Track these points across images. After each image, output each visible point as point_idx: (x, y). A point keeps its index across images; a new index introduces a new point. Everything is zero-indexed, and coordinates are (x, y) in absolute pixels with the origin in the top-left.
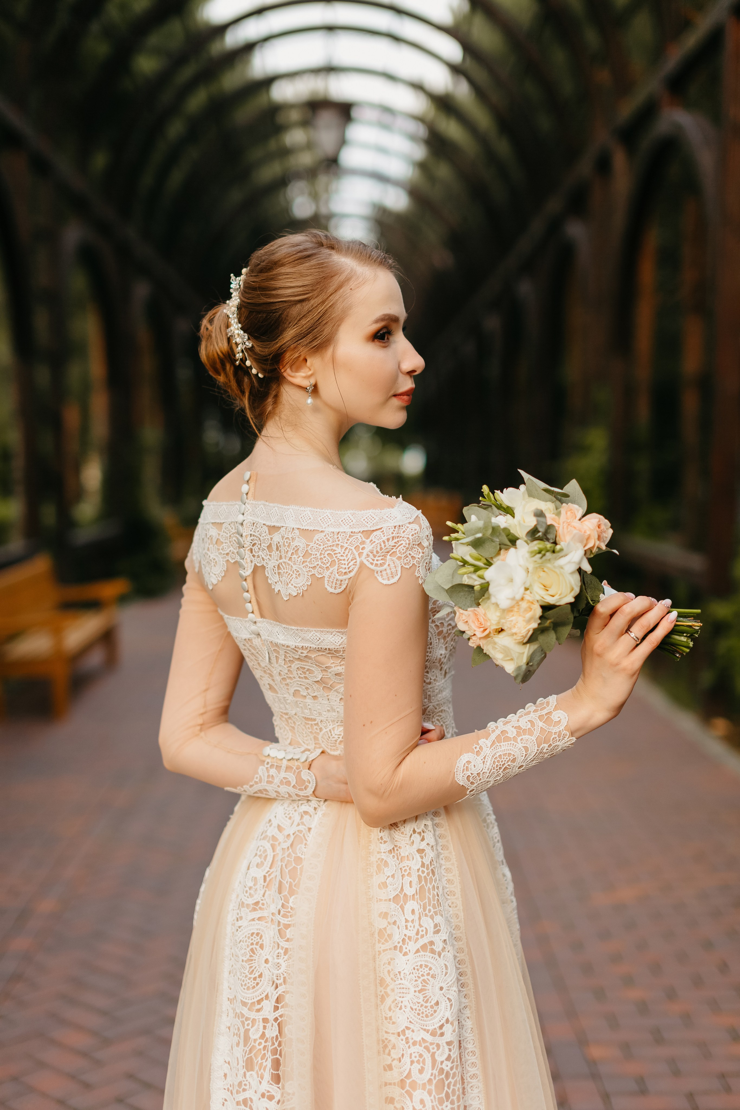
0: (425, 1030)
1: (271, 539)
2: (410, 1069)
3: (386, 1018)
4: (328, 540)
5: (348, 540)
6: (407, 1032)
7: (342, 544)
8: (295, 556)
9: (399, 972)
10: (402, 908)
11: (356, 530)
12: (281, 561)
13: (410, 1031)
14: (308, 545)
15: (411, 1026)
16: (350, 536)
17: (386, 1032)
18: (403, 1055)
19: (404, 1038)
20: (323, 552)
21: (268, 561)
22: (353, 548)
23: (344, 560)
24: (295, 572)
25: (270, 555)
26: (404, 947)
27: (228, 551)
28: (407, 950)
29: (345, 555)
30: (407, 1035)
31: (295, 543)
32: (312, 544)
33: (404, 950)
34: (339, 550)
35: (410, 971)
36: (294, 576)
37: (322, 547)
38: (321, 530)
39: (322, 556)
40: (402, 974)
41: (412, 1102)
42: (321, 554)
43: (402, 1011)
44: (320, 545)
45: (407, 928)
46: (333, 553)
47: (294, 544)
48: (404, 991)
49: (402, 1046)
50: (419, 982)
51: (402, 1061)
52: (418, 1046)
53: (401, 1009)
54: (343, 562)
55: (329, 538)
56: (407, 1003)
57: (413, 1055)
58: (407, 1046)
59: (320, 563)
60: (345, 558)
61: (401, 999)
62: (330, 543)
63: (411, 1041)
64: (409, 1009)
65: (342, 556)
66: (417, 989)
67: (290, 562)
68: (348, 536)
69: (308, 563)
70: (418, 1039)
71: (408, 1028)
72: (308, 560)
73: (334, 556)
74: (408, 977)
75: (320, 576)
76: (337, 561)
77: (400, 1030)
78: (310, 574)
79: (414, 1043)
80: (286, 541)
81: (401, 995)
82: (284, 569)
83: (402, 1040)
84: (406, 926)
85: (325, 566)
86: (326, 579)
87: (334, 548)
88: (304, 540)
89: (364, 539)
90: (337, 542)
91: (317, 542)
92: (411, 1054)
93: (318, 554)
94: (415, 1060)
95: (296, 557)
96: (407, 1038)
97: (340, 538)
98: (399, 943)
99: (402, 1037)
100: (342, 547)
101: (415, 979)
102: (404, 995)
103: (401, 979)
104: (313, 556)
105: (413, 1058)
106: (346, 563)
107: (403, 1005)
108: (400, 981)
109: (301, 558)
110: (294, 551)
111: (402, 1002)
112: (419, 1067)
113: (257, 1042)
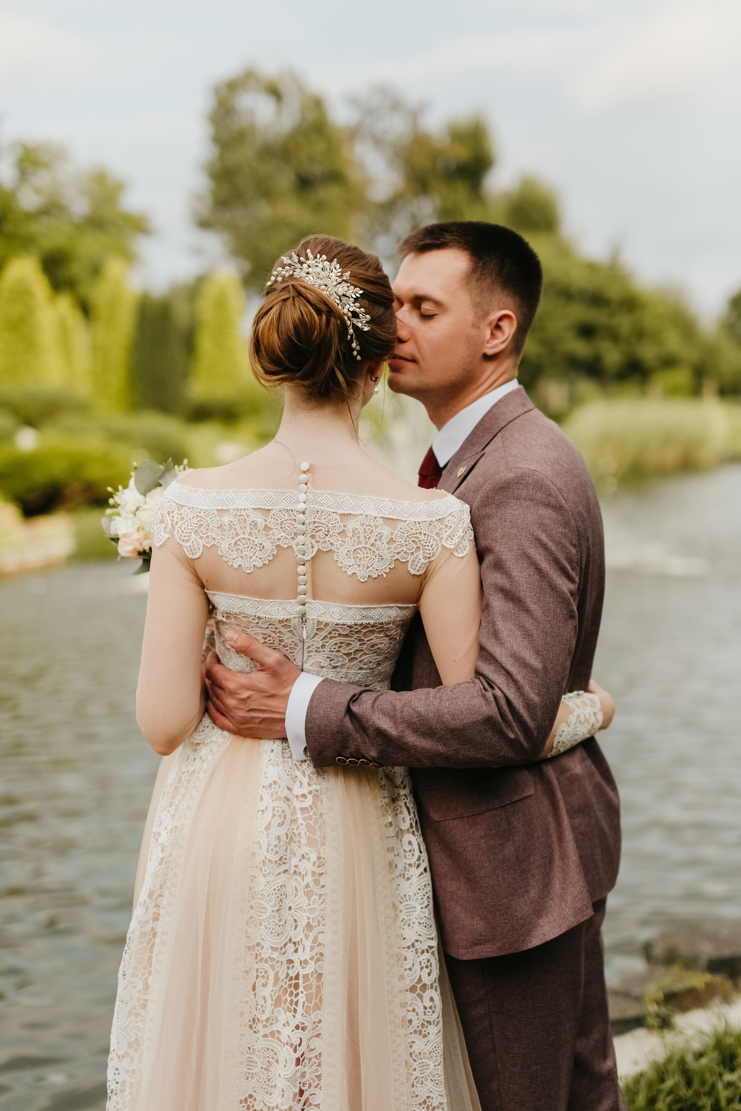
0: (429, 939)
1: (345, 526)
2: (420, 975)
3: (398, 936)
4: (412, 529)
5: (429, 528)
6: (416, 944)
7: (425, 532)
8: (378, 542)
9: (405, 895)
10: (401, 841)
11: (434, 519)
12: (360, 546)
13: (419, 943)
14: (392, 534)
15: (420, 938)
16: (430, 525)
17: (399, 948)
18: (413, 965)
19: (414, 950)
20: (407, 540)
21: (339, 546)
22: (433, 535)
23: (428, 546)
24: (378, 557)
25: (344, 542)
26: (406, 873)
27: (279, 536)
28: (409, 876)
29: (428, 542)
30: (416, 947)
31: (379, 530)
32: (396, 532)
33: (406, 876)
34: (422, 537)
35: (415, 892)
36: (376, 560)
37: (406, 535)
38: (404, 520)
39: (407, 543)
40: (407, 897)
41: (423, 1002)
42: (406, 541)
43: (410, 927)
44: (404, 533)
45: (406, 858)
46: (417, 540)
47: (376, 531)
48: (411, 910)
49: (412, 957)
50: (425, 899)
51: (413, 969)
52: (425, 953)
53: (409, 925)
54: (427, 548)
55: (412, 527)
56: (414, 920)
57: (423, 962)
58: (417, 956)
59: (405, 549)
60: (428, 544)
61: (409, 917)
62: (413, 532)
63: (420, 951)
64: (417, 924)
65: (426, 543)
66: (424, 906)
67: (372, 548)
68: (428, 524)
69: (392, 549)
70: (425, 947)
71: (417, 941)
72: (393, 547)
73: (418, 543)
74: (413, 897)
75: (404, 561)
76: (421, 547)
77: (410, 944)
78: (394, 558)
79: (423, 952)
80: (367, 528)
81: (408, 914)
82: (364, 554)
83: (412, 952)
84: (405, 856)
85: (410, 552)
86: (410, 563)
87: (418, 535)
88: (387, 528)
89: (441, 527)
90: (420, 531)
91: (401, 530)
92: (420, 962)
93: (403, 541)
94: (424, 965)
95: (380, 543)
96: (416, 950)
97: (422, 527)
98: (402, 871)
99: (412, 949)
100: (425, 534)
101: (420, 898)
102: (411, 913)
103: (407, 901)
104: (397, 543)
105: (423, 965)
106: (431, 549)
107: (411, 922)
108: (406, 903)
109: (385, 544)
110: (377, 538)
111: (410, 920)
112: (428, 970)
113: (284, 982)
